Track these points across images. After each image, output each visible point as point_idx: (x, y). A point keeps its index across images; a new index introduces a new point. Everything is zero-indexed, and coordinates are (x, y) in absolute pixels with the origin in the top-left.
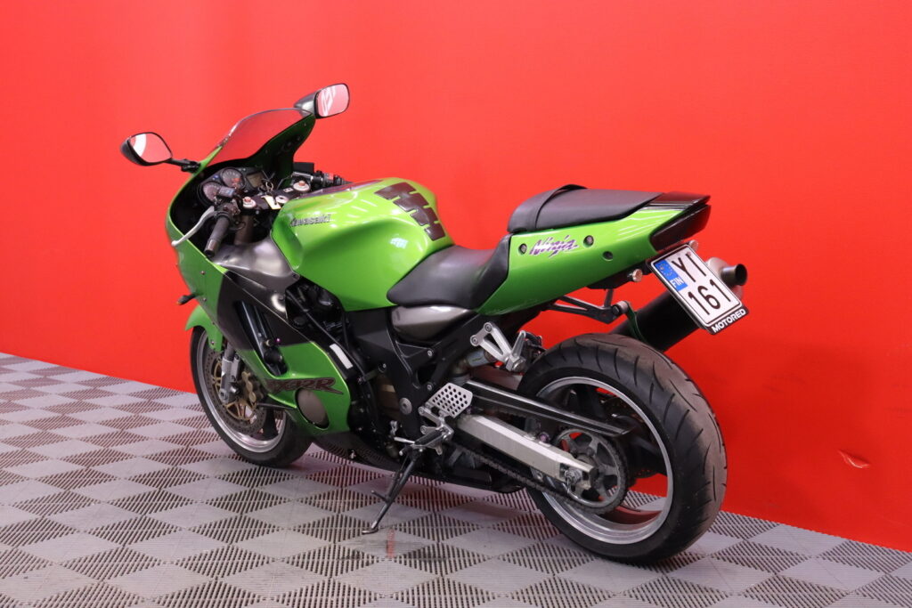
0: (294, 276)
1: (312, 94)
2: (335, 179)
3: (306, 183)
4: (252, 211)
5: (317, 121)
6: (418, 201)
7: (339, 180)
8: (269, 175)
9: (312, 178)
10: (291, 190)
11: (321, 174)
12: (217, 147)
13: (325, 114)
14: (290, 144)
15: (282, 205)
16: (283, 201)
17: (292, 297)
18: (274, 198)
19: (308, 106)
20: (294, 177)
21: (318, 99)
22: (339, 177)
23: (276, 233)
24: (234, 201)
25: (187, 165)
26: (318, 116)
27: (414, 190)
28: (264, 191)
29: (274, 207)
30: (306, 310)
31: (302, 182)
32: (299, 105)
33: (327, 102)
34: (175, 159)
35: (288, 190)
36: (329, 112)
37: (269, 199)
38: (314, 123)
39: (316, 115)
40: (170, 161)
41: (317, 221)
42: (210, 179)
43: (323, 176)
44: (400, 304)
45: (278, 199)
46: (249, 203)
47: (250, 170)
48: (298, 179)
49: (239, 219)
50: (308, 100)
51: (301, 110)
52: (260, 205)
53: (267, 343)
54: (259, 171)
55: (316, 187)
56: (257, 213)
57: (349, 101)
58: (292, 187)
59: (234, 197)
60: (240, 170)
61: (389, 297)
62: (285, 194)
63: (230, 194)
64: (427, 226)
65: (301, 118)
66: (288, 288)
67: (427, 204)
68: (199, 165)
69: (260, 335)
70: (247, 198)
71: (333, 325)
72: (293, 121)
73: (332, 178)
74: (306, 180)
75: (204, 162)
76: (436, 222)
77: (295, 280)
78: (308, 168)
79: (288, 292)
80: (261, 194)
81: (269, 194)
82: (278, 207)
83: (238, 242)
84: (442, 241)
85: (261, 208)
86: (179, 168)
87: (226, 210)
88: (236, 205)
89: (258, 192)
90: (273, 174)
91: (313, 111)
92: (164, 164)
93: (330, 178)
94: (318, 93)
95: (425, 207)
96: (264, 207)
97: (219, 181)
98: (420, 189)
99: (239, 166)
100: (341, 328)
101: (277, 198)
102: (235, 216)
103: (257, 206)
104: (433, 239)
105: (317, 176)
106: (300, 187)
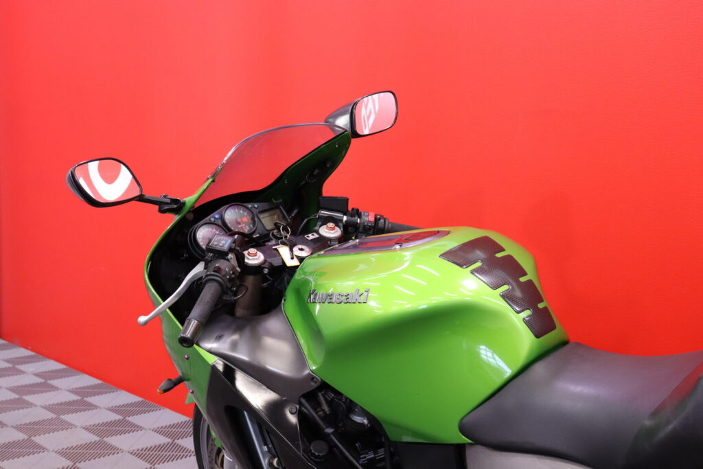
0: (313, 378)
1: (349, 105)
2: (377, 220)
3: (337, 225)
4: (257, 269)
5: (353, 140)
6: (511, 268)
7: (382, 221)
8: (289, 212)
9: (345, 218)
10: (316, 236)
11: (357, 213)
12: (208, 179)
13: (366, 132)
14: (316, 172)
15: (301, 259)
16: (303, 254)
17: (308, 409)
18: (291, 250)
19: (343, 121)
20: (320, 217)
21: (356, 111)
22: (382, 216)
23: (289, 304)
24: (230, 256)
25: (167, 204)
26: (355, 134)
27: (502, 250)
28: (277, 238)
29: (290, 263)
30: (329, 431)
31: (331, 225)
32: (331, 120)
33: (369, 118)
34: (148, 195)
35: (311, 237)
36: (370, 130)
37: (284, 251)
38: (349, 143)
39: (353, 132)
40: (140, 198)
41: (347, 299)
42: (206, 219)
43: (359, 216)
44: (477, 442)
45: (296, 251)
46: (254, 258)
47: (265, 205)
48: (325, 221)
49: (238, 282)
50: (343, 114)
51: (333, 127)
52: (269, 260)
53: (275, 462)
54: (277, 207)
55: (350, 232)
56: (266, 271)
57: (397, 114)
58: (317, 232)
59: (231, 250)
60: (250, 206)
61: (463, 429)
62: (306, 242)
63: (226, 247)
64: (527, 313)
65: (334, 136)
66: (304, 396)
67: (525, 274)
68: (184, 204)
69: (265, 448)
70: (252, 250)
71: (371, 456)
72: (320, 140)
73: (373, 219)
74: (336, 222)
75: (190, 200)
76: (541, 306)
77: (314, 385)
78: (340, 204)
79: (303, 401)
80: (273, 242)
81: (284, 244)
82: (295, 262)
83: (239, 312)
84: (551, 338)
85: (271, 264)
86: (157, 207)
87: (218, 270)
88: (234, 262)
89: (270, 240)
90: (295, 211)
91: (348, 127)
92: (133, 202)
93: (369, 218)
94: (355, 104)
95: (523, 279)
96: (276, 263)
97: (219, 222)
98: (511, 249)
99: (249, 202)
100: (383, 460)
101: (295, 249)
102: (231, 280)
103: (265, 261)
104: (537, 336)
105: (352, 216)
106: (329, 232)
